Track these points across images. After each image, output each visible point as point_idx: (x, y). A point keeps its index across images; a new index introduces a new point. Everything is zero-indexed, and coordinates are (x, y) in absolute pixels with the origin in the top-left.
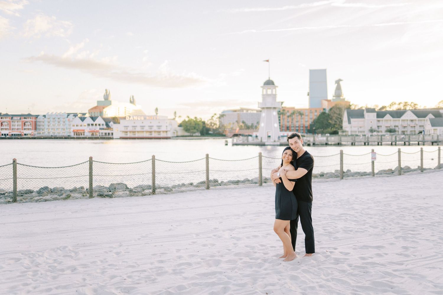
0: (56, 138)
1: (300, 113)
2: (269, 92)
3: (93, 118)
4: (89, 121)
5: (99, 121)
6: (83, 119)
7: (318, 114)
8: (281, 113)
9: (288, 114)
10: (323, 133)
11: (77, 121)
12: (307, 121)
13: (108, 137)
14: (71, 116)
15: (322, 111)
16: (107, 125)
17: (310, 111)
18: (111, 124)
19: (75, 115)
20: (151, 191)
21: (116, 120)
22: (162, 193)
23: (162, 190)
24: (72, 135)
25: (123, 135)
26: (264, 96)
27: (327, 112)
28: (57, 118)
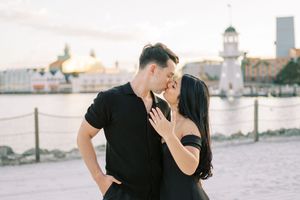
0: (16, 93)
1: (266, 63)
2: (231, 39)
3: (53, 73)
4: (48, 75)
5: (59, 75)
6: (42, 73)
7: (285, 64)
8: (246, 63)
9: (253, 64)
10: (290, 84)
11: (37, 75)
12: (274, 71)
13: (67, 92)
14: (31, 72)
15: (289, 60)
16: (67, 79)
17: (277, 61)
18: (71, 78)
19: (35, 70)
20: (34, 157)
21: (75, 75)
22: (49, 161)
23: (51, 156)
24: (32, 90)
25: (83, 89)
26: (226, 45)
27: (295, 61)
28: (17, 74)
